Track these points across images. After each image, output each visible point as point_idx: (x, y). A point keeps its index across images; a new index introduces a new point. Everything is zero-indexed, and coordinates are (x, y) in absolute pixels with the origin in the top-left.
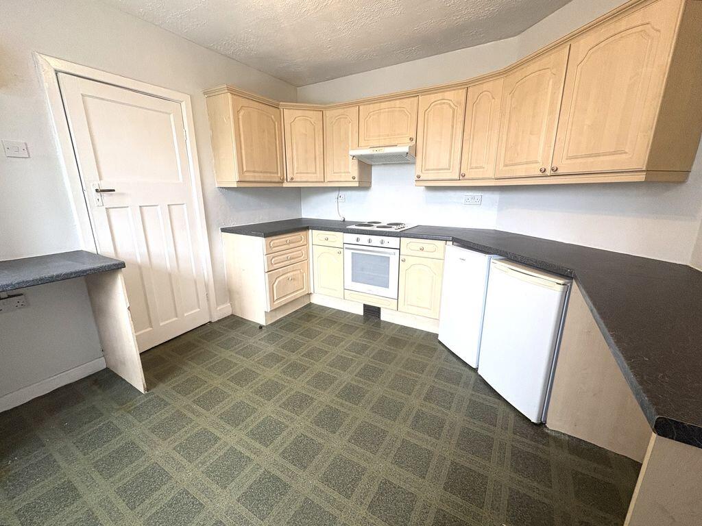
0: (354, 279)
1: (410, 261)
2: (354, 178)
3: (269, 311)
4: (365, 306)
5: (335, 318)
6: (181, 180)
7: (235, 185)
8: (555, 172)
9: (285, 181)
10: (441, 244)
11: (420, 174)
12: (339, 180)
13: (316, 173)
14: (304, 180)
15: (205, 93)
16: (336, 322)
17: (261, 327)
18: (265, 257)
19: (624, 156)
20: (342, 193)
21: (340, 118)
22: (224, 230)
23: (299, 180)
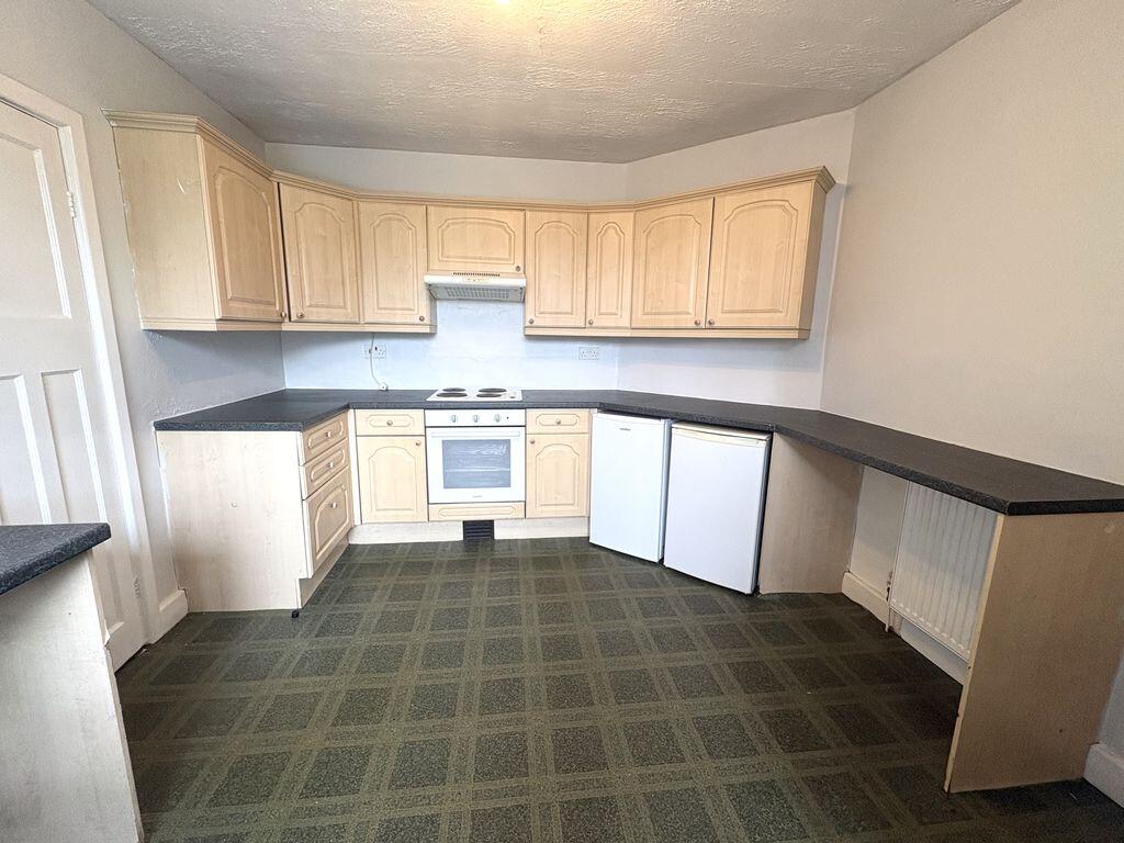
0: (449, 484)
1: (542, 441)
2: (422, 319)
3: (310, 577)
4: (466, 524)
5: (417, 559)
6: (67, 312)
7: (213, 327)
8: (711, 326)
9: (287, 320)
10: (583, 413)
11: (533, 317)
12: (392, 321)
13: (345, 307)
14: (324, 319)
15: (110, 118)
16: (431, 564)
17: (295, 614)
18: (302, 469)
19: (778, 314)
20: (377, 342)
21: (390, 219)
22: (163, 426)
23: (314, 318)
